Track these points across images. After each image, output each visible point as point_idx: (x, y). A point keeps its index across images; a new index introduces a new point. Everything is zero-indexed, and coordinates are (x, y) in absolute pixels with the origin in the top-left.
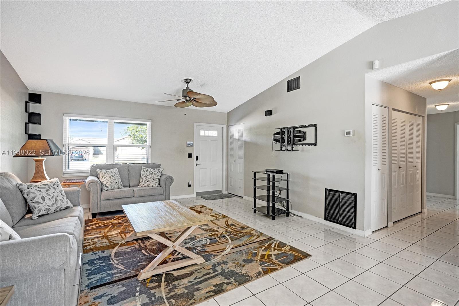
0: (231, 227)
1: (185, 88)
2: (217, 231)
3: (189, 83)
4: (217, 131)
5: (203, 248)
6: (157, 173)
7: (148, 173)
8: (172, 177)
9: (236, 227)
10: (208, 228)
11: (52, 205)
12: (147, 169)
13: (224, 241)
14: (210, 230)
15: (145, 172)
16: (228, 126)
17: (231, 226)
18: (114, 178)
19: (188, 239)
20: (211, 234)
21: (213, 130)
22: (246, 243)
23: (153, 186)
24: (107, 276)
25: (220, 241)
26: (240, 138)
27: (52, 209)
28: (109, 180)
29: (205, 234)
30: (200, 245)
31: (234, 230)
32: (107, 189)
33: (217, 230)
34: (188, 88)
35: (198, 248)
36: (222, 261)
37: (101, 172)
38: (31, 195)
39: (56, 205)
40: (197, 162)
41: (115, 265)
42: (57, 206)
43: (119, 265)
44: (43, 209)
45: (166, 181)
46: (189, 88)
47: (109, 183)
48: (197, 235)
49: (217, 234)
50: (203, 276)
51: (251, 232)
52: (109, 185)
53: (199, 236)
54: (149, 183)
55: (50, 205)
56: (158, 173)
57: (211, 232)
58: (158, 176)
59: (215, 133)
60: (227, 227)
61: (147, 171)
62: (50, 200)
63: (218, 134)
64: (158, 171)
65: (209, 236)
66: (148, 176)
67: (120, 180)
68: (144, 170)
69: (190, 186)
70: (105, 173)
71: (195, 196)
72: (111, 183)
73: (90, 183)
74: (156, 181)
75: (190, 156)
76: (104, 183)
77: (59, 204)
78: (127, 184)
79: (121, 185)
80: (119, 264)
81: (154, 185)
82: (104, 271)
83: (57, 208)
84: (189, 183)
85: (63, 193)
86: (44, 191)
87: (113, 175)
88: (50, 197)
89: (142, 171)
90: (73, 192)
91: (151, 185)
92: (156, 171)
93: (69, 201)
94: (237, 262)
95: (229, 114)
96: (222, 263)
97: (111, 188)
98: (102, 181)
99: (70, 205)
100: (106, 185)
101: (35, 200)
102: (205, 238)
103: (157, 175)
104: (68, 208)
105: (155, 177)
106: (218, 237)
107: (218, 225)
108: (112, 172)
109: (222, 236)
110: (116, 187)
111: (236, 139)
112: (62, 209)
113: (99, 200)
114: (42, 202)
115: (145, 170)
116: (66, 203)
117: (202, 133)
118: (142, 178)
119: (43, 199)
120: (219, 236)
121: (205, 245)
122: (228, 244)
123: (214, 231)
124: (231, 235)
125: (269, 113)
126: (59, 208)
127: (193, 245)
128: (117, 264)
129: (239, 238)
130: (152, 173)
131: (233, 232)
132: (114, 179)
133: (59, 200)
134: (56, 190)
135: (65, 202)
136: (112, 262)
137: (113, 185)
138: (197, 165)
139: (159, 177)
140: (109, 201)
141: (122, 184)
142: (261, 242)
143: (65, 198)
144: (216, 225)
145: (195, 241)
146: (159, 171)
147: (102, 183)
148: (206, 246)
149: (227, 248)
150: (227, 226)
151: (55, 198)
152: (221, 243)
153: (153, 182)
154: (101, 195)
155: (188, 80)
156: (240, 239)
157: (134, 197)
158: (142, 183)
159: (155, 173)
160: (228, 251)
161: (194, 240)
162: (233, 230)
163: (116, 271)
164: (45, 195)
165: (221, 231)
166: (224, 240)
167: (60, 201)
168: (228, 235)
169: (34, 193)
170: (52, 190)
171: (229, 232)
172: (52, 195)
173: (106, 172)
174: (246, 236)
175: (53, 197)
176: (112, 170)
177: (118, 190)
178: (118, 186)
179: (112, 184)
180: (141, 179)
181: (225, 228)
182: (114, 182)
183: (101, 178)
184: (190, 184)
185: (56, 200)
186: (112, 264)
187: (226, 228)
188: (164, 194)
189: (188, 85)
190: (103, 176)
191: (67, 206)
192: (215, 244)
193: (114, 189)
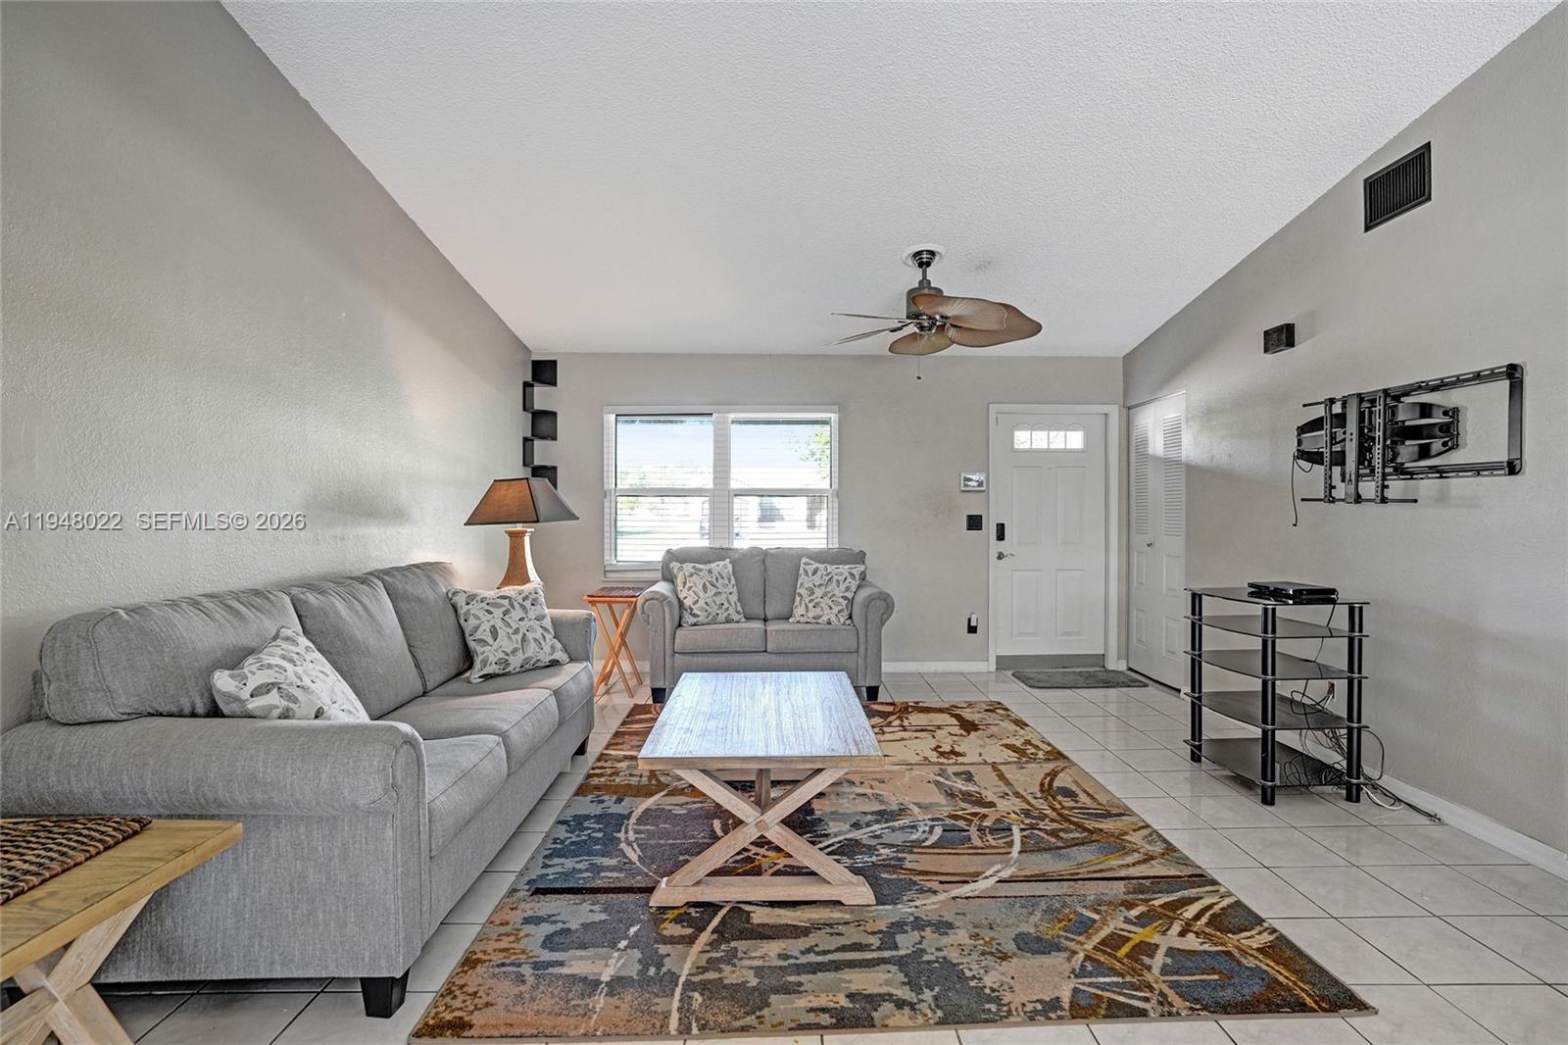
0: (1054, 799)
1: (917, 286)
2: (992, 805)
3: (928, 264)
4: (1084, 428)
5: (900, 855)
6: (846, 579)
7: (817, 580)
8: (888, 595)
9: (1077, 802)
10: (964, 788)
11: (514, 651)
12: (817, 565)
13: (997, 847)
14: (967, 797)
15: (810, 574)
16: (1129, 408)
17: (1059, 798)
18: (714, 591)
19: (872, 813)
20: (960, 813)
21: (1067, 427)
22: (1072, 874)
23: (829, 623)
24: (587, 870)
25: (976, 842)
26: (1172, 454)
27: (515, 662)
28: (701, 594)
29: (943, 806)
30: (895, 843)
31: (1058, 814)
32: (695, 620)
33: (996, 800)
34: (925, 282)
35: (882, 851)
36: (934, 918)
37: (681, 569)
38: (472, 622)
39: (524, 653)
40: (1002, 546)
41: (623, 846)
42: (526, 656)
43: (632, 846)
44: (493, 659)
45: (868, 606)
46: (929, 282)
47: (701, 603)
48: (911, 806)
49: (985, 816)
50: (838, 950)
51: (1126, 833)
52: (702, 609)
53: (916, 810)
54: (818, 611)
55: (509, 651)
56: (849, 580)
57: (964, 805)
58: (848, 589)
59: (1075, 440)
60: (1039, 795)
61: (815, 572)
62: (510, 638)
63: (1087, 440)
64: (847, 574)
65: (951, 817)
66: (816, 590)
67: (734, 598)
68: (807, 568)
69: (972, 630)
70: (691, 575)
71: (993, 668)
72: (706, 603)
73: (647, 600)
74: (840, 608)
75: (975, 523)
76: (688, 602)
77: (532, 650)
78: (758, 611)
79: (738, 612)
80: (634, 844)
81: (834, 619)
82: (590, 853)
83: (527, 660)
84: (969, 620)
85: (547, 622)
86: (498, 613)
87: (714, 580)
88: (511, 631)
89: (801, 571)
90: (573, 624)
91: (825, 618)
92: (841, 574)
93: (559, 646)
94: (987, 934)
95: (1130, 359)
96: (930, 924)
97: (706, 621)
98: (681, 596)
99: (560, 655)
100: (691, 609)
101: (478, 636)
102: (932, 820)
103: (843, 587)
104: (555, 663)
105: (839, 592)
106: (980, 825)
107: (1007, 783)
108: (710, 572)
109: (995, 827)
110: (721, 618)
111: (1156, 458)
112: (539, 664)
113: (669, 651)
114: (490, 640)
115: (810, 569)
116: (549, 648)
117: (1023, 439)
118: (800, 595)
119: (494, 633)
120: (986, 823)
121: (913, 847)
122: (1001, 862)
123: (981, 802)
124: (1036, 832)
125: (1281, 337)
126: (532, 662)
127: (876, 837)
128: (629, 844)
129: (1060, 848)
130: (830, 580)
131: (1052, 821)
132: (716, 594)
133: (532, 641)
134: (526, 613)
135: (547, 649)
136: (621, 835)
137: (714, 610)
138: (1000, 556)
139: (850, 595)
140: (695, 659)
141: (739, 609)
142: (1148, 883)
143: (548, 637)
144: (1001, 783)
145: (891, 824)
146: (852, 575)
147: (681, 604)
148: (915, 850)
149: (987, 874)
150: (1042, 791)
151: (521, 635)
152: (977, 852)
153: (831, 608)
154: (674, 638)
155: (925, 256)
156: (1062, 851)
157: (765, 651)
158: (799, 611)
159: (838, 581)
160: (982, 885)
161: (887, 821)
162: (1054, 814)
163: (613, 862)
164: (499, 624)
165: (1007, 806)
166: (994, 843)
167: (533, 644)
168: (1023, 826)
169: (477, 617)
170: (517, 613)
171: (1034, 818)
172: (514, 627)
173: (693, 571)
174: (1093, 847)
175: (517, 631)
176: (712, 565)
177: (728, 626)
178: (726, 614)
179: (707, 608)
180: (798, 599)
181: (1029, 798)
182: (714, 601)
183: (680, 587)
184: (973, 624)
185: (524, 639)
186: (619, 839)
187: (1034, 802)
188: (862, 650)
189: (924, 274)
190: (685, 583)
191: (552, 658)
192: (954, 851)
193: (714, 622)
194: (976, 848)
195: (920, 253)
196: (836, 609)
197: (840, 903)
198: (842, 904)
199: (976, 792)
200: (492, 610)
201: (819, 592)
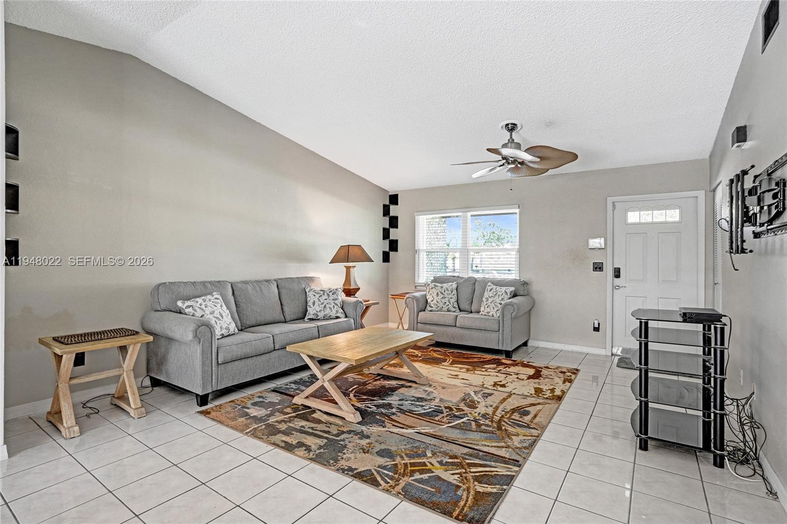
1: (507, 142)
3: (513, 130)
4: (680, 207)
7: (491, 294)
11: (320, 311)
12: (493, 286)
15: (489, 291)
16: (713, 192)
18: (442, 296)
19: (416, 398)
21: (667, 208)
23: (493, 316)
27: (321, 315)
28: (435, 297)
31: (500, 419)
32: (432, 309)
34: (511, 140)
40: (619, 281)
42: (325, 313)
44: (312, 313)
46: (513, 140)
47: (435, 302)
52: (434, 304)
54: (489, 310)
55: (318, 310)
56: (504, 294)
58: (503, 299)
59: (673, 216)
61: (491, 290)
62: (319, 306)
63: (682, 215)
64: (504, 292)
66: (489, 299)
67: (453, 300)
69: (596, 329)
71: (609, 353)
72: (437, 302)
74: (498, 309)
75: (598, 267)
76: (429, 301)
77: (327, 311)
78: (468, 307)
79: (454, 307)
81: (495, 314)
83: (326, 315)
84: (594, 324)
85: (338, 302)
86: (317, 296)
87: (443, 291)
88: (320, 303)
89: (486, 289)
91: (491, 313)
92: (502, 291)
93: (341, 311)
94: (375, 444)
95: (711, 159)
97: (436, 310)
98: (427, 298)
100: (430, 304)
101: (310, 304)
103: (500, 299)
105: (498, 300)
110: (445, 309)
112: (331, 317)
113: (415, 322)
114: (313, 306)
115: (489, 288)
117: (633, 217)
118: (483, 301)
119: (314, 304)
126: (328, 316)
130: (496, 294)
132: (443, 298)
133: (328, 308)
134: (329, 297)
135: (334, 311)
137: (441, 305)
138: (617, 287)
140: (426, 326)
143: (337, 307)
146: (506, 292)
147: (426, 301)
151: (324, 305)
153: (494, 308)
154: (418, 316)
155: (510, 126)
157: (456, 326)
158: (482, 309)
159: (499, 295)
162: (498, 419)
169: (311, 297)
170: (325, 297)
172: (322, 301)
173: (433, 286)
175: (323, 303)
176: (444, 285)
177: (448, 313)
178: (448, 307)
179: (438, 304)
180: (482, 303)
182: (441, 301)
184: (596, 326)
185: (325, 307)
187: (498, 412)
188: (501, 330)
189: (511, 135)
190: (429, 292)
191: (336, 315)
192: (423, 418)
193: (441, 310)
194: (433, 420)
195: (507, 125)
196: (496, 309)
197: (344, 419)
198: (345, 420)
200: (316, 295)
201: (490, 300)
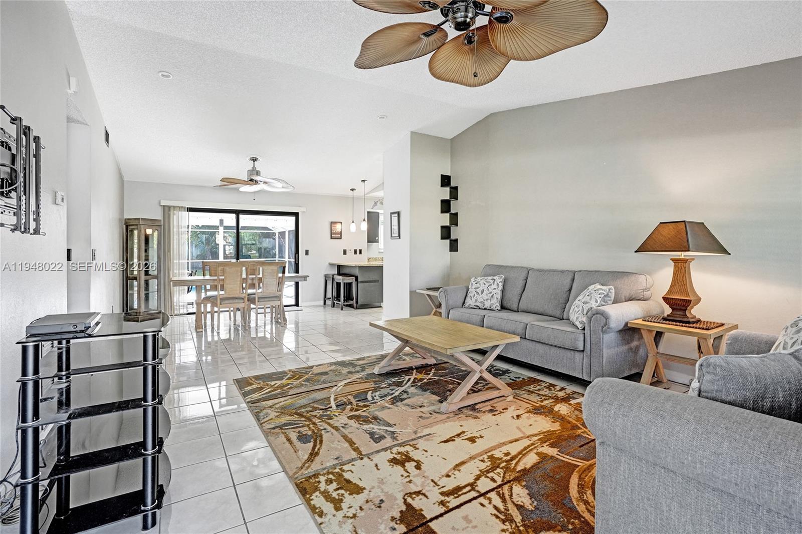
0: (313, 431)
2: (350, 418)
5: (377, 386)
9: (299, 432)
10: (371, 425)
13: (342, 396)
14: (366, 421)
17: (310, 433)
19: (406, 399)
20: (365, 409)
25: (350, 397)
29: (376, 410)
30: (383, 389)
31: (312, 421)
33: (349, 421)
35: (385, 385)
36: (353, 374)
48: (391, 406)
49: (351, 410)
51: (277, 417)
53: (387, 405)
57: (364, 414)
60: (323, 432)
65: (368, 406)
96: (354, 372)
102: (376, 403)
106: (352, 405)
107: (345, 437)
109: (344, 406)
120: (349, 407)
121: (375, 390)
122: (337, 392)
123: (357, 418)
124: (324, 407)
127: (392, 390)
129: (312, 403)
131: (315, 416)
144: (350, 436)
145: (392, 396)
148: (373, 389)
149: (342, 387)
150: (321, 436)
152: (350, 393)
156: (312, 401)
160: (343, 383)
161: (395, 396)
162: (314, 420)
165: (341, 419)
166: (343, 398)
168: (331, 409)
171: (326, 415)
174: (297, 406)
181: (329, 428)
187: (326, 426)
194: (349, 395)
199: (363, 424)
